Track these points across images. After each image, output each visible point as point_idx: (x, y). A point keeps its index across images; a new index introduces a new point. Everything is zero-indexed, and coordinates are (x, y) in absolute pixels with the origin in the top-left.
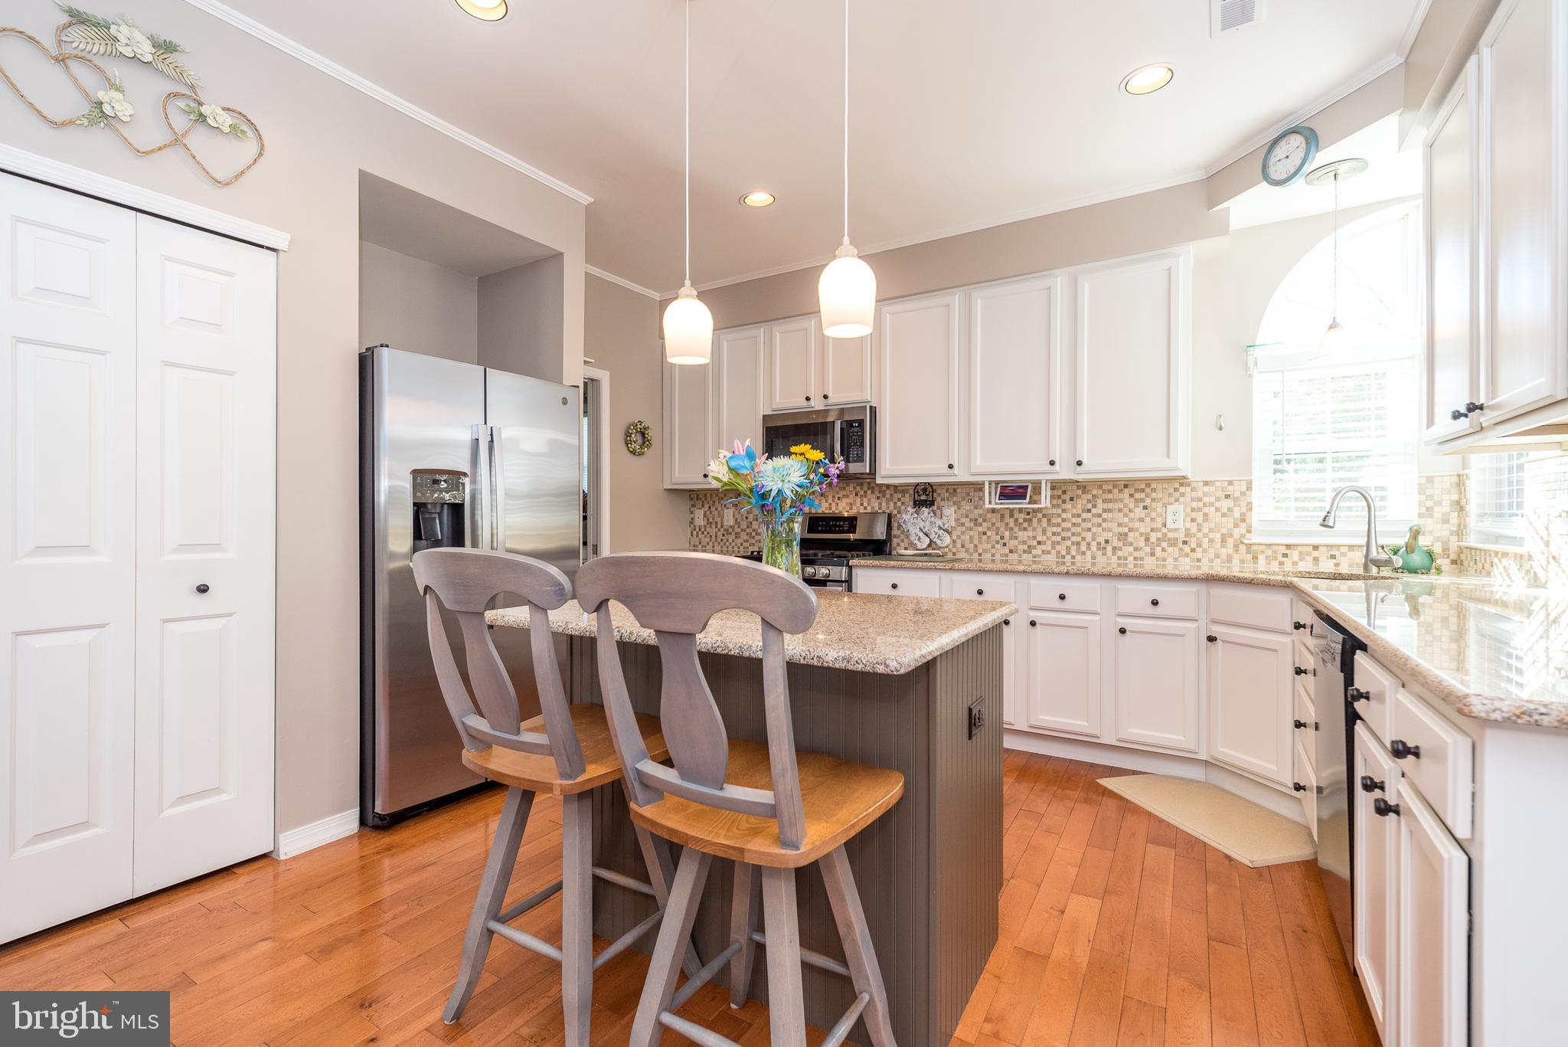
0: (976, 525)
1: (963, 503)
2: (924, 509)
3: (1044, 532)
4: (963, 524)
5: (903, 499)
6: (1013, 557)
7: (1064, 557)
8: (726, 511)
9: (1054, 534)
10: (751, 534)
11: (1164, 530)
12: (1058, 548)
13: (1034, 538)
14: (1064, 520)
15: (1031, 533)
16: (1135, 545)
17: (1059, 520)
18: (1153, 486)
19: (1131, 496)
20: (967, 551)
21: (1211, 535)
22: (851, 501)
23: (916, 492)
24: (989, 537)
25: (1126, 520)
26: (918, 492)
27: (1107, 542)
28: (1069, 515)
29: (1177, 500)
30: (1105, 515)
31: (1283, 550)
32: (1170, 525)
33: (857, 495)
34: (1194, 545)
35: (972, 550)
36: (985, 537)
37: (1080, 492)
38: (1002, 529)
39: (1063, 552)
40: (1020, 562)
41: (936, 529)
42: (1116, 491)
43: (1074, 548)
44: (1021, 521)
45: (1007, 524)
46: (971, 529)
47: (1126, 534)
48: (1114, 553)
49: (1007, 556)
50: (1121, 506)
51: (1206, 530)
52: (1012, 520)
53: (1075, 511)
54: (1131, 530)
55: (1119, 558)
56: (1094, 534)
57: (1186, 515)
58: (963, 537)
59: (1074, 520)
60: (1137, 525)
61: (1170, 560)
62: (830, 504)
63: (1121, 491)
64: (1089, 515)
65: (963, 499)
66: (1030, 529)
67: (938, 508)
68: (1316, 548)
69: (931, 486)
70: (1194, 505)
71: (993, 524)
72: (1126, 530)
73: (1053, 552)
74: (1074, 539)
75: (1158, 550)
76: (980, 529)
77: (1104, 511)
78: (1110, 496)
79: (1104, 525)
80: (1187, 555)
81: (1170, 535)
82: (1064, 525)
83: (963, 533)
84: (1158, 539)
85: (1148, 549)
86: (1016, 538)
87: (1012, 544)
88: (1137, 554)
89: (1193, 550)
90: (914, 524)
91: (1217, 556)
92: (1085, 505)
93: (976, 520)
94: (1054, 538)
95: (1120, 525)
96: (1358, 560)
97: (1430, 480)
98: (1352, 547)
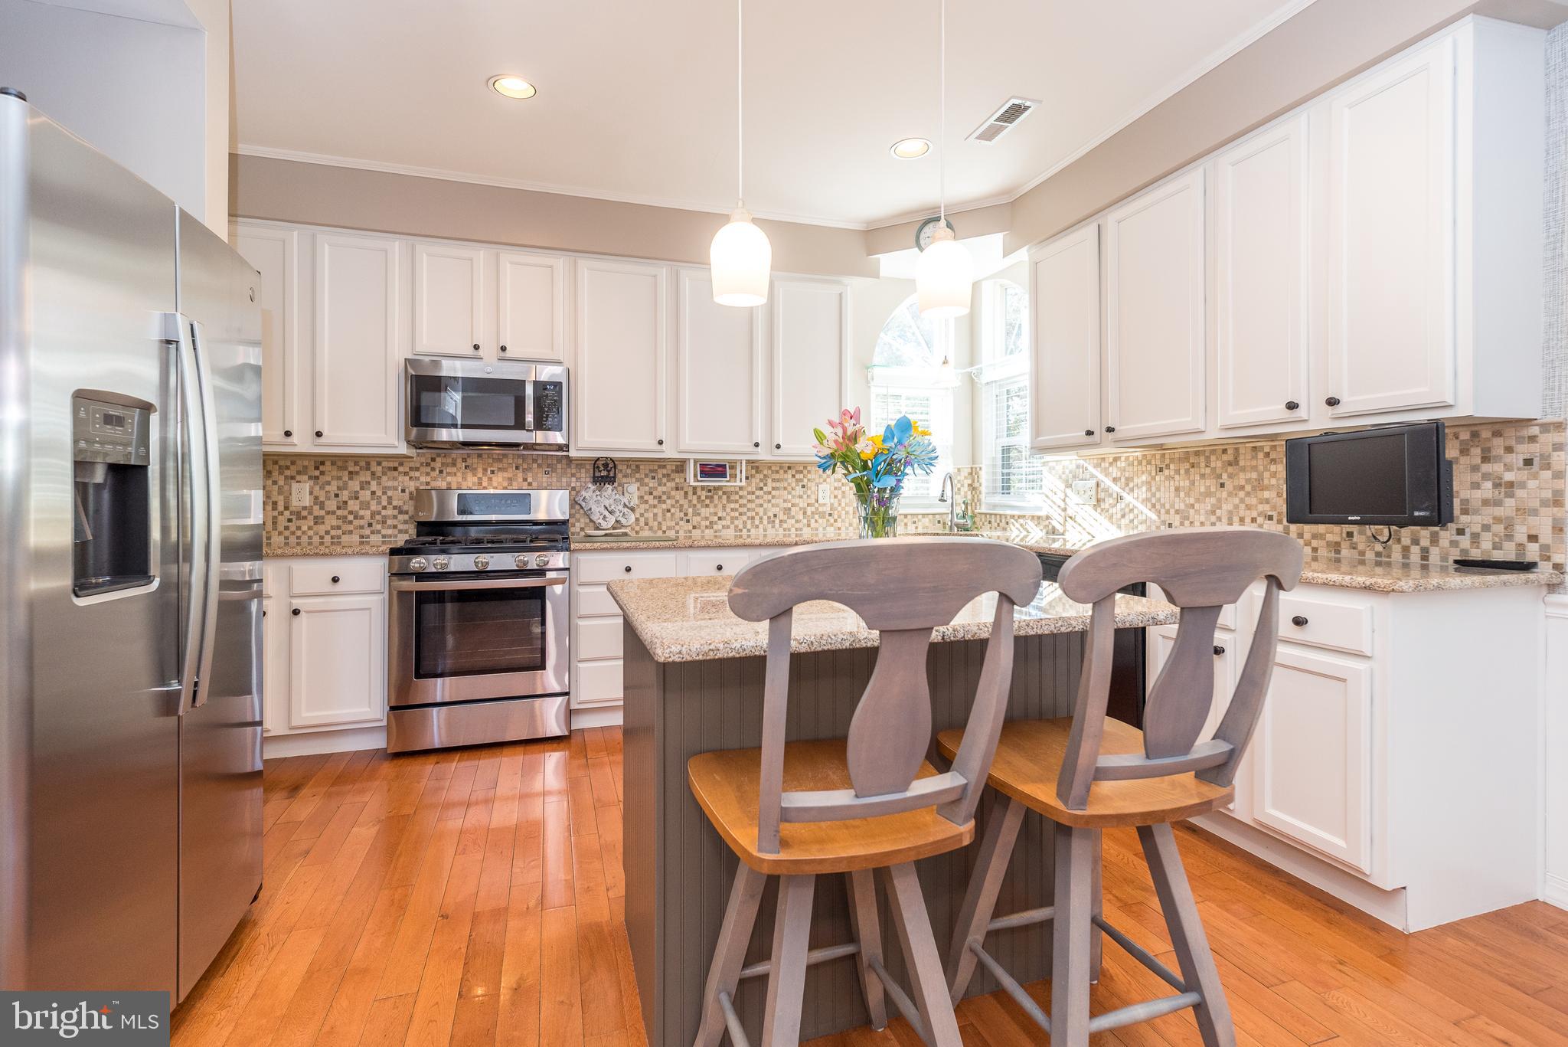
0: (659, 502)
1: (647, 480)
2: (607, 485)
3: (724, 508)
4: (646, 502)
5: (578, 475)
6: (696, 533)
7: (741, 531)
8: (295, 486)
9: (732, 510)
10: (346, 517)
11: (817, 505)
12: (736, 522)
13: (716, 514)
14: (741, 497)
15: (712, 510)
16: (796, 518)
17: (737, 497)
18: (809, 468)
19: (793, 476)
20: (651, 529)
21: (847, 508)
22: (510, 475)
23: (596, 467)
24: (673, 515)
25: (790, 497)
26: (598, 467)
27: (775, 516)
28: (745, 493)
29: (825, 481)
30: (773, 493)
32: (821, 501)
33: (517, 468)
34: (836, 517)
35: (656, 528)
36: (669, 514)
37: (753, 472)
38: (686, 506)
39: (741, 527)
40: (703, 537)
41: (621, 507)
42: (782, 472)
43: (749, 522)
44: (703, 498)
45: (690, 501)
46: (655, 506)
47: (790, 509)
48: (781, 526)
49: (690, 532)
50: (786, 485)
51: (843, 505)
52: (695, 497)
53: (750, 489)
54: (793, 505)
55: (785, 530)
56: (765, 509)
57: (831, 493)
58: (646, 515)
59: (750, 497)
60: (797, 501)
61: (821, 529)
62: (480, 479)
63: (785, 472)
64: (761, 493)
65: (646, 476)
66: (712, 505)
67: (619, 485)
69: (613, 461)
70: (836, 484)
71: (677, 502)
72: (789, 505)
73: (732, 526)
74: (749, 514)
75: (813, 521)
76: (664, 506)
77: (773, 489)
78: (777, 476)
79: (773, 501)
80: (832, 525)
81: (821, 509)
82: (741, 501)
83: (646, 511)
84: (812, 513)
85: (805, 521)
86: (699, 514)
87: (695, 520)
88: (797, 526)
89: (835, 521)
90: (597, 502)
91: (851, 525)
92: (758, 484)
93: (660, 497)
94: (733, 514)
95: (785, 501)
96: (927, 524)
97: (959, 470)
98: (924, 515)
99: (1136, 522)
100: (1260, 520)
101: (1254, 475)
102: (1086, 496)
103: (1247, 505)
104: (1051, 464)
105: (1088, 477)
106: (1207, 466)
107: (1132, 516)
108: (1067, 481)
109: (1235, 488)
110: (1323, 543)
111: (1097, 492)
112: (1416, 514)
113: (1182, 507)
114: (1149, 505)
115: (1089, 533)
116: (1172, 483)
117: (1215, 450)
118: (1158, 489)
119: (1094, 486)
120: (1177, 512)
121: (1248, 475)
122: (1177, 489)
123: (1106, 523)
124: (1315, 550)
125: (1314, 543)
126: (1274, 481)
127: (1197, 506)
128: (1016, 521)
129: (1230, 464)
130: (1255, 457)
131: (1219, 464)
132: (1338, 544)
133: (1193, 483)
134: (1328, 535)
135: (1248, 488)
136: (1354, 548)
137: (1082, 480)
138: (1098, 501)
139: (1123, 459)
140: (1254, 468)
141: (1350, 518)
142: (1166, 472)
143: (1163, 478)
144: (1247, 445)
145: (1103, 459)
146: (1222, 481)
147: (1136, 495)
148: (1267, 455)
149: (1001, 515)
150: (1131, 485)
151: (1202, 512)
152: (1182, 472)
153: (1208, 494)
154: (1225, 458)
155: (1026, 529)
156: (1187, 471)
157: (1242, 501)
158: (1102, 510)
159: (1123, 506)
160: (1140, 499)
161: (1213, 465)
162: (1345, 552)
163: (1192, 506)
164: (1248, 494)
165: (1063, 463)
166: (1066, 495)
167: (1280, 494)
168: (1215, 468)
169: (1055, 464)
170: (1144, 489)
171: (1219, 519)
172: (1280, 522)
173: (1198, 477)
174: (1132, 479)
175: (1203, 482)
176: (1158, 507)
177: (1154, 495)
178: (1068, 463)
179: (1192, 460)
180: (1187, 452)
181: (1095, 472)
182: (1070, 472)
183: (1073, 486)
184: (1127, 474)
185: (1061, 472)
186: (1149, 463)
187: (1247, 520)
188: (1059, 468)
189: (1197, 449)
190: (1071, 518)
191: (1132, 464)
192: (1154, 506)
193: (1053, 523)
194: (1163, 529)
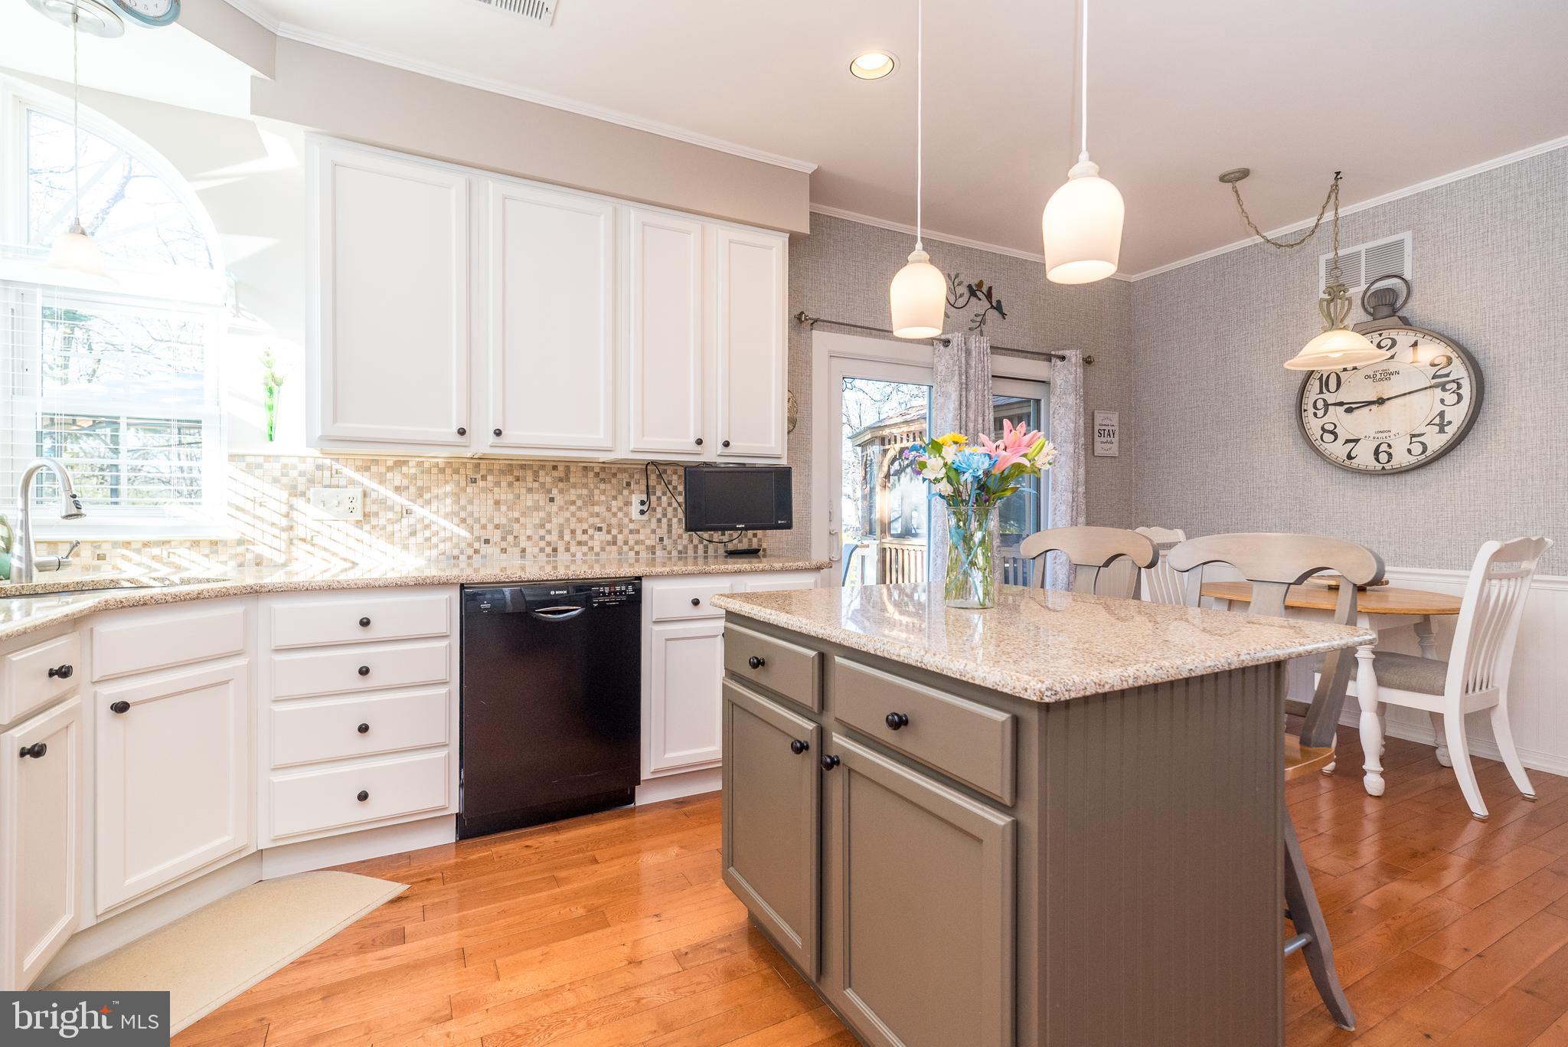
99: (435, 540)
101: (585, 492)
102: (343, 509)
103: (578, 519)
104: (249, 459)
105: (343, 482)
106: (535, 481)
107: (427, 534)
108: (295, 487)
109: (566, 502)
110: (643, 547)
111: (364, 505)
113: (504, 521)
114: (456, 520)
115: (345, 560)
116: (490, 496)
117: (544, 466)
118: (471, 502)
119: (360, 496)
120: (497, 527)
121: (579, 492)
122: (497, 503)
123: (382, 544)
124: (637, 553)
125: (637, 548)
126: (603, 498)
127: (522, 520)
128: (138, 551)
129: (561, 480)
130: (586, 476)
131: (549, 479)
132: (654, 547)
133: (518, 497)
135: (579, 503)
136: (665, 549)
137: (329, 486)
138: (366, 515)
139: (411, 464)
140: (585, 486)
141: (738, 526)
142: (481, 484)
143: (476, 490)
144: (580, 464)
145: (375, 462)
146: (551, 496)
147: (434, 508)
148: (597, 474)
150: (427, 496)
151: (529, 526)
152: (504, 484)
153: (537, 508)
154: (555, 474)
155: (170, 564)
156: (510, 485)
157: (573, 514)
158: (374, 527)
159: (412, 521)
160: (442, 512)
161: (541, 479)
162: (659, 553)
163: (517, 520)
164: (580, 509)
165: (284, 460)
166: (291, 507)
167: (609, 509)
168: (545, 483)
169: (261, 460)
170: (448, 501)
171: (549, 532)
172: (609, 532)
173: (524, 491)
174: (429, 489)
175: (529, 496)
176: (470, 521)
177: (464, 508)
178: (296, 461)
179: (516, 473)
180: (511, 465)
181: (357, 476)
182: (302, 474)
183: (311, 493)
184: (419, 483)
185: (278, 474)
186: (456, 471)
187: (579, 532)
188: (276, 468)
189: (523, 463)
190: (304, 540)
191: (429, 471)
192: (464, 521)
193: (259, 549)
194: (476, 545)
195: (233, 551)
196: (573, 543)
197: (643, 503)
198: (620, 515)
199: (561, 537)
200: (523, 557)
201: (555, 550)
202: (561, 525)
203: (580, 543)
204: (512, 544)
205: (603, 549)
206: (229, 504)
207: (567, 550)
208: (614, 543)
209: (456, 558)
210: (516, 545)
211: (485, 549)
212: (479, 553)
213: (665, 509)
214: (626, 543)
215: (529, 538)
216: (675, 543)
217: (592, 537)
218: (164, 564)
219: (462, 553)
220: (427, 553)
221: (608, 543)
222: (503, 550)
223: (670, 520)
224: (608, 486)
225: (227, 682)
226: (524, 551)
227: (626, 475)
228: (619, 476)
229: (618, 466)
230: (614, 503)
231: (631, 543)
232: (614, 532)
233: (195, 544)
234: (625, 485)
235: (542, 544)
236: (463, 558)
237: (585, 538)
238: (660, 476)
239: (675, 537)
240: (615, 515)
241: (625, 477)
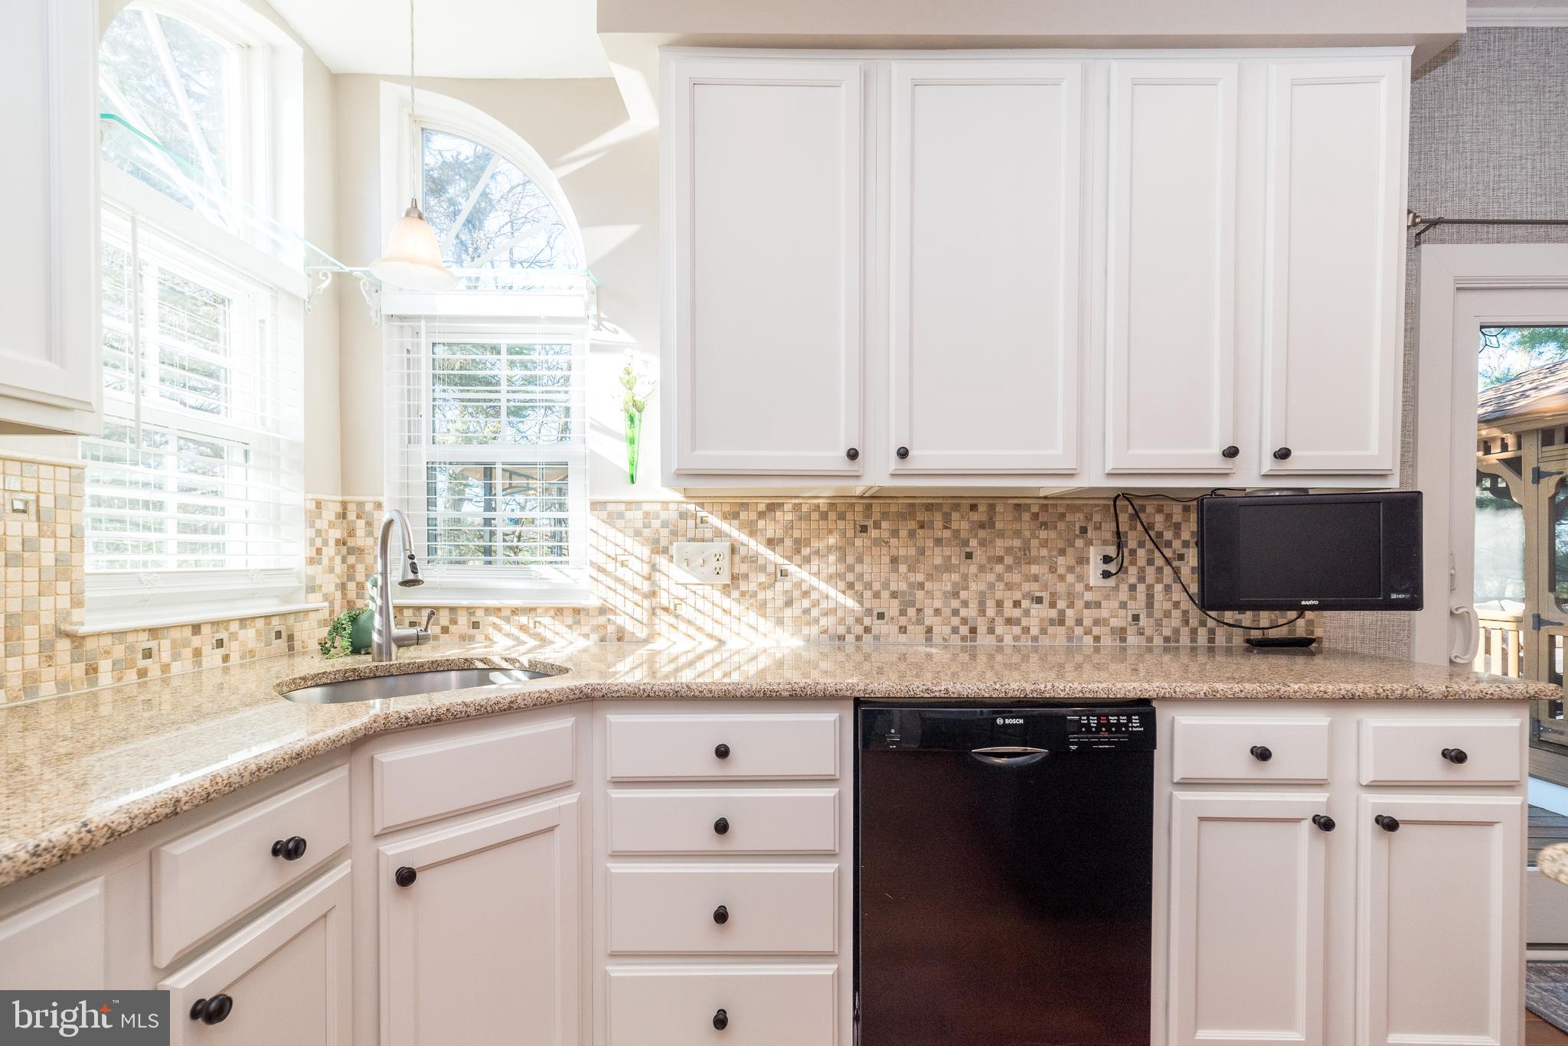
31: (144, 642)
68: (196, 628)
96: (252, 644)
97: (319, 505)
98: (243, 621)
99: (815, 613)
100: (1025, 604)
101: (1017, 543)
102: (708, 569)
103: (1006, 584)
104: (611, 507)
105: (709, 534)
106: (946, 528)
107: (806, 603)
108: (657, 541)
109: (990, 559)
110: (1107, 630)
111: (732, 563)
112: (1394, 596)
113: (903, 586)
114: (842, 585)
116: (885, 550)
117: (958, 504)
118: (860, 560)
119: (727, 552)
120: (894, 595)
121: (1009, 543)
122: (894, 560)
123: (752, 617)
124: (1097, 639)
125: (1096, 631)
126: (1044, 552)
127: (928, 585)
128: (507, 620)
129: (982, 526)
130: (1018, 519)
131: (965, 525)
132: (1123, 630)
133: (922, 552)
134: (1112, 620)
135: (1009, 560)
136: (1142, 634)
137: (694, 540)
138: (734, 578)
139: (787, 507)
140: (1017, 534)
141: (1303, 603)
142: (874, 533)
143: (868, 542)
144: (1010, 501)
145: (745, 506)
146: (968, 550)
147: (815, 569)
148: (1035, 516)
149: (453, 609)
150: (805, 551)
151: (938, 594)
152: (903, 533)
153: (948, 567)
154: (975, 516)
155: (536, 635)
156: (912, 534)
157: (1000, 578)
158: (743, 594)
159: (788, 586)
160: (824, 575)
161: (954, 526)
162: (1132, 639)
163: (921, 586)
164: (1009, 569)
165: (646, 507)
166: (654, 568)
167: (1053, 569)
168: (958, 531)
169: (622, 507)
170: (832, 558)
171: (965, 604)
172: (1053, 605)
173: (930, 543)
174: (808, 542)
175: (938, 550)
176: (858, 587)
177: (851, 568)
178: (658, 507)
179: (920, 517)
180: (913, 505)
181: (725, 526)
182: (665, 524)
183: (673, 550)
184: (796, 534)
185: (639, 524)
186: (842, 517)
187: (1008, 604)
188: (636, 516)
189: (930, 501)
190: (666, 610)
191: (807, 517)
192: (851, 586)
193: (620, 620)
194: (867, 621)
195: (595, 622)
196: (999, 620)
197: (1107, 559)
198: (1070, 578)
199: (982, 612)
200: (929, 639)
201: (973, 630)
202: (982, 594)
203: (1009, 621)
204: (914, 620)
205: (1043, 631)
206: (592, 564)
207: (991, 631)
208: (1061, 622)
209: (841, 638)
210: (919, 622)
211: (879, 627)
212: (870, 633)
213: (1142, 570)
214: (1079, 622)
215: (937, 612)
216: (1159, 624)
217: (1027, 613)
218: (530, 635)
219: (849, 632)
220: (806, 630)
221: (1052, 622)
222: (903, 630)
223: (1150, 587)
224: (1053, 534)
225: (551, 829)
226: (929, 630)
227: (1081, 516)
228: (1069, 518)
229: (1069, 502)
230: (1061, 560)
231: (1087, 622)
232: (1061, 604)
233: (559, 611)
234: (1077, 532)
235: (956, 621)
236: (850, 638)
237: (1016, 613)
238: (1136, 516)
239: (1158, 614)
240: (1062, 578)
241: (1078, 519)
